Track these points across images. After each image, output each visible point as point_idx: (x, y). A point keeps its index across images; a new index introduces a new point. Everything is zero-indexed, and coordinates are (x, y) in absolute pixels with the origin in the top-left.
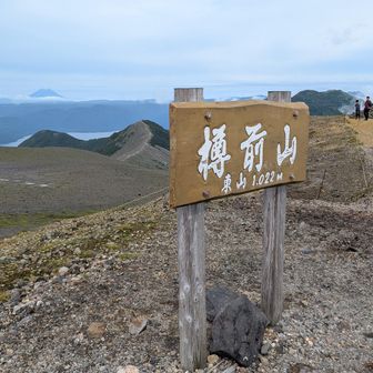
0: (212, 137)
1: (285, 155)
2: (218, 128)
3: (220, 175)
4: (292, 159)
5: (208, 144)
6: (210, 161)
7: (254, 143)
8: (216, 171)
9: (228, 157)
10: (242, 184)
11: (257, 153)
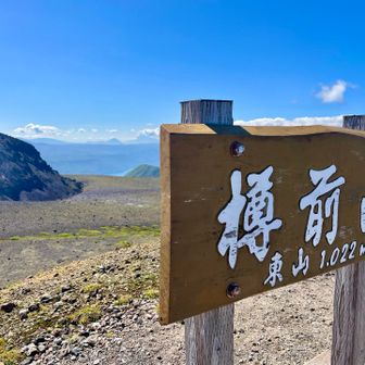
3: (261, 256)
5: (238, 201)
6: (242, 233)
7: (323, 198)
8: (253, 249)
9: (278, 224)
10: (302, 267)
11: (328, 215)
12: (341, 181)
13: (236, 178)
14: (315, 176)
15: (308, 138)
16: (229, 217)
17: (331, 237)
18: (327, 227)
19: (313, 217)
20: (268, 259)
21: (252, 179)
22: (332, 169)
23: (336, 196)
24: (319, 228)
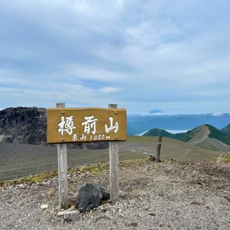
0: (65, 120)
1: (110, 129)
2: (69, 116)
3: (70, 134)
4: (116, 131)
5: (63, 122)
6: (64, 128)
7: (90, 123)
8: (68, 132)
9: (75, 127)
10: (83, 138)
11: (92, 127)
12: (96, 120)
13: (63, 118)
14: (86, 118)
15: (84, 110)
16: (61, 125)
17: (94, 132)
18: (92, 130)
19: (86, 127)
20: (73, 134)
21: (67, 118)
22: (93, 117)
23: (94, 123)
24: (89, 130)
